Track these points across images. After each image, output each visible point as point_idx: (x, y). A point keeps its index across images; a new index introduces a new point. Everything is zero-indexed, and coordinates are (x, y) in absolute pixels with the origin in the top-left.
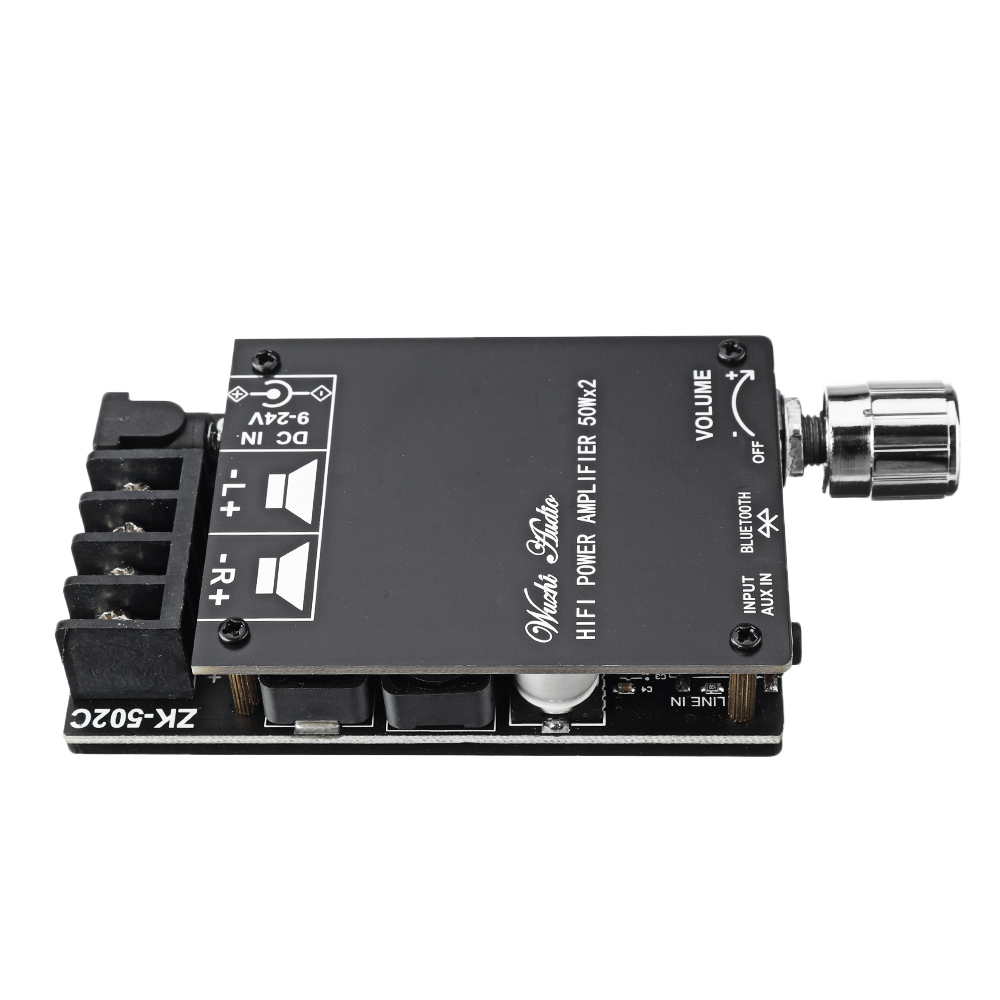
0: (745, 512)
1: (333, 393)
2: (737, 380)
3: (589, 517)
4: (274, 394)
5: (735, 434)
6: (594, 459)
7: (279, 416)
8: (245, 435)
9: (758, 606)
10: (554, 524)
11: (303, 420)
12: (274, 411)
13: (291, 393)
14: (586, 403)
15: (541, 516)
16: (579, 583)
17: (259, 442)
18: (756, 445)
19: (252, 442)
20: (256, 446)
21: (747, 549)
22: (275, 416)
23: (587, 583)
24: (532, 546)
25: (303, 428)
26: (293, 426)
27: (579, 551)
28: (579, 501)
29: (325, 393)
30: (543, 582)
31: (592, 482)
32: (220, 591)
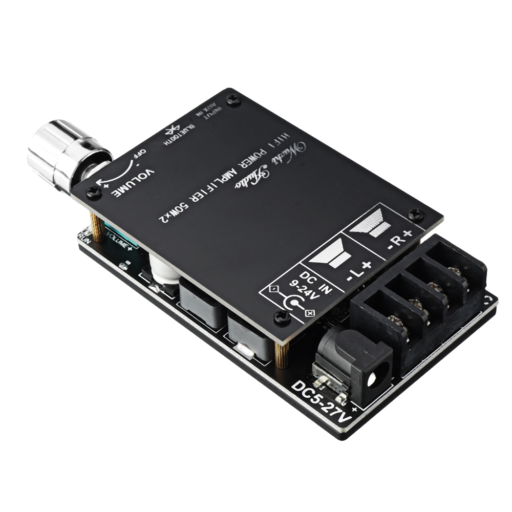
0: (175, 138)
1: (269, 286)
2: (106, 184)
3: (232, 172)
4: (295, 303)
5: (138, 165)
6: (202, 190)
7: (303, 291)
8: (327, 292)
9: (215, 108)
10: (247, 178)
11: (295, 282)
12: (303, 295)
13: (286, 298)
14: (174, 213)
15: (249, 183)
16: (266, 153)
17: (324, 285)
18: (136, 156)
19: (327, 287)
20: (327, 284)
21: (191, 127)
22: (305, 292)
23: (263, 151)
24: (265, 176)
25: (299, 279)
26: (302, 282)
27: (251, 163)
28: (227, 179)
29: (272, 288)
30: (278, 161)
31: (214, 183)
32: (405, 235)
